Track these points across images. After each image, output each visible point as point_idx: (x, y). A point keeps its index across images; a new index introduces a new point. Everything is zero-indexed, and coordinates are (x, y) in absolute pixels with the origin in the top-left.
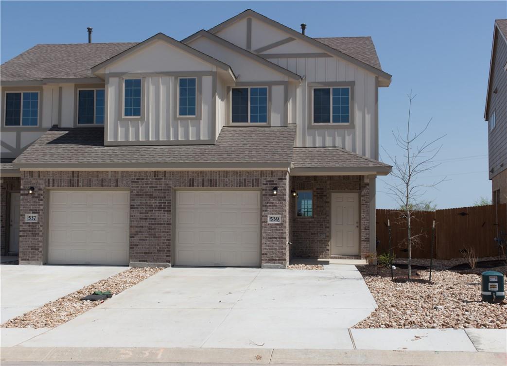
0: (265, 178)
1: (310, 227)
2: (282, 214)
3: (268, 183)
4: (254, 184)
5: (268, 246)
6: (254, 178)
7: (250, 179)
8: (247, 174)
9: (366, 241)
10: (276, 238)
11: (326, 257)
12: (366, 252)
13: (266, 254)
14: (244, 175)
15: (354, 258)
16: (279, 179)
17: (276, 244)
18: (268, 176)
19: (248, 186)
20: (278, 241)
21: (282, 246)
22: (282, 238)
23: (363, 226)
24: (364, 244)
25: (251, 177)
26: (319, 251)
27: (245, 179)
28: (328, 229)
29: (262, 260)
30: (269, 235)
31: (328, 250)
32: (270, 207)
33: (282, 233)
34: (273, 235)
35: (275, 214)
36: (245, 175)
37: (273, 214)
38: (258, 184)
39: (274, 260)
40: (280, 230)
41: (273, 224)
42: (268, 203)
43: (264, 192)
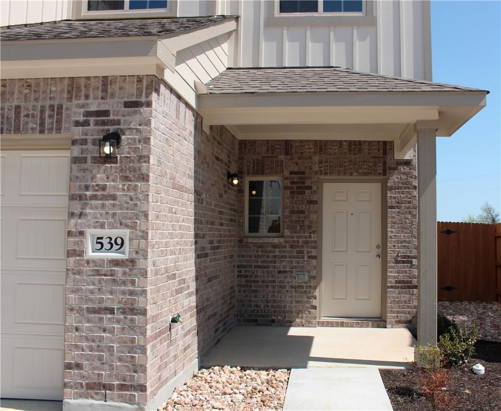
0: (82, 101)
1: (275, 257)
2: (133, 227)
3: (92, 120)
4: (47, 121)
5: (87, 339)
6: (48, 103)
7: (34, 108)
8: (27, 91)
9: (398, 288)
10: (112, 311)
11: (309, 324)
12: (398, 312)
13: (79, 366)
14: (16, 96)
15: (370, 323)
16: (128, 105)
17: (112, 331)
18: (91, 96)
19: (26, 131)
20: (118, 321)
21: (133, 341)
22: (133, 311)
23: (391, 256)
24: (393, 294)
25: (36, 99)
26: (294, 309)
27: (18, 108)
28: (314, 262)
29: (65, 385)
30: (89, 300)
31: (315, 308)
32: (93, 202)
33: (132, 293)
34: (101, 301)
35: (112, 227)
36: (21, 92)
37: (102, 226)
38: (59, 121)
39: (105, 387)
40: (124, 283)
41: (101, 262)
42: (87, 188)
43: (76, 151)
